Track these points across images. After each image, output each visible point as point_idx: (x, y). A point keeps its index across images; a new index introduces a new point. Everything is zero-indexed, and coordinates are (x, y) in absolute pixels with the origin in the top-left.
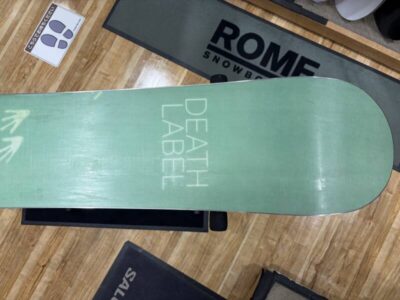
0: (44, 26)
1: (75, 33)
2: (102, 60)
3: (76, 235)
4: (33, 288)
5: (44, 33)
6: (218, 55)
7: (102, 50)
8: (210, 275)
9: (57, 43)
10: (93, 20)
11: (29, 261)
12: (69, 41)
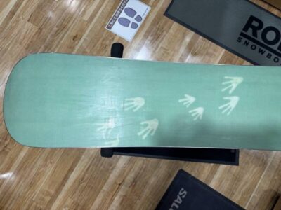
0: (121, 12)
1: (143, 18)
2: (163, 39)
3: (143, 164)
4: (112, 200)
5: (121, 16)
6: (248, 41)
7: (163, 32)
8: (240, 196)
9: (130, 25)
10: (156, 10)
11: (109, 181)
12: (139, 24)
